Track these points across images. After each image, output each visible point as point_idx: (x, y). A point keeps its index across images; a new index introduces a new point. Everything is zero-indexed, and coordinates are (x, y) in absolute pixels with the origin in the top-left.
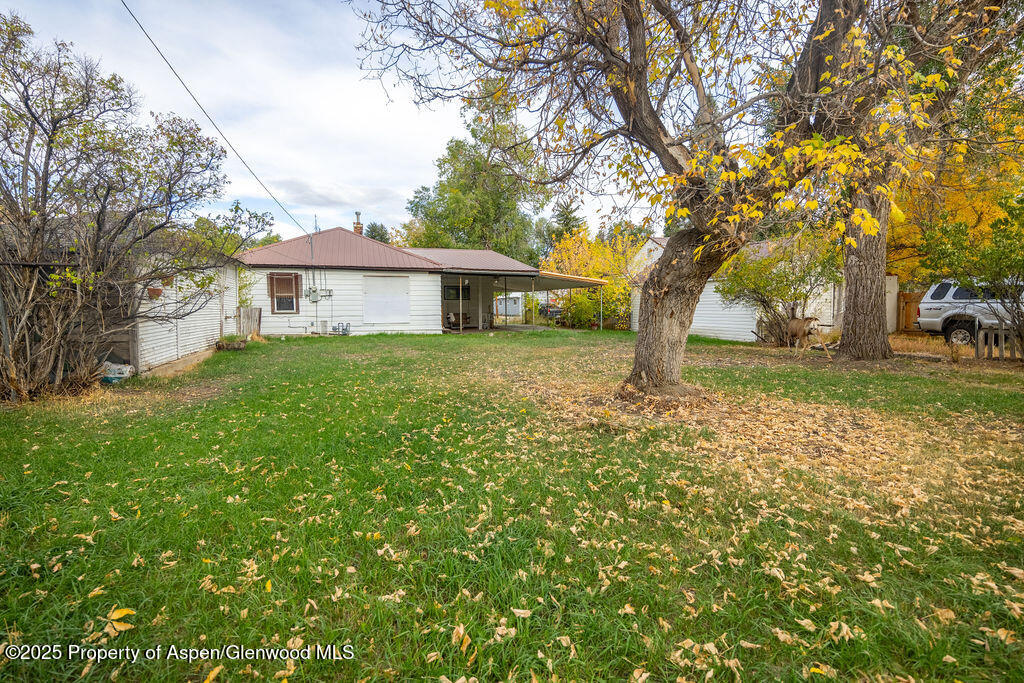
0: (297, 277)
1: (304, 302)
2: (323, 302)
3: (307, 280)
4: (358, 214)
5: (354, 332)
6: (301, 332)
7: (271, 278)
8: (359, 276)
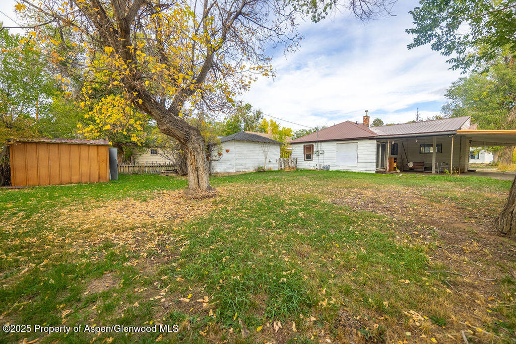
0: (312, 145)
1: (314, 156)
2: (321, 156)
3: (316, 147)
4: (366, 111)
5: (331, 169)
6: (312, 168)
7: (305, 147)
8: (335, 143)
